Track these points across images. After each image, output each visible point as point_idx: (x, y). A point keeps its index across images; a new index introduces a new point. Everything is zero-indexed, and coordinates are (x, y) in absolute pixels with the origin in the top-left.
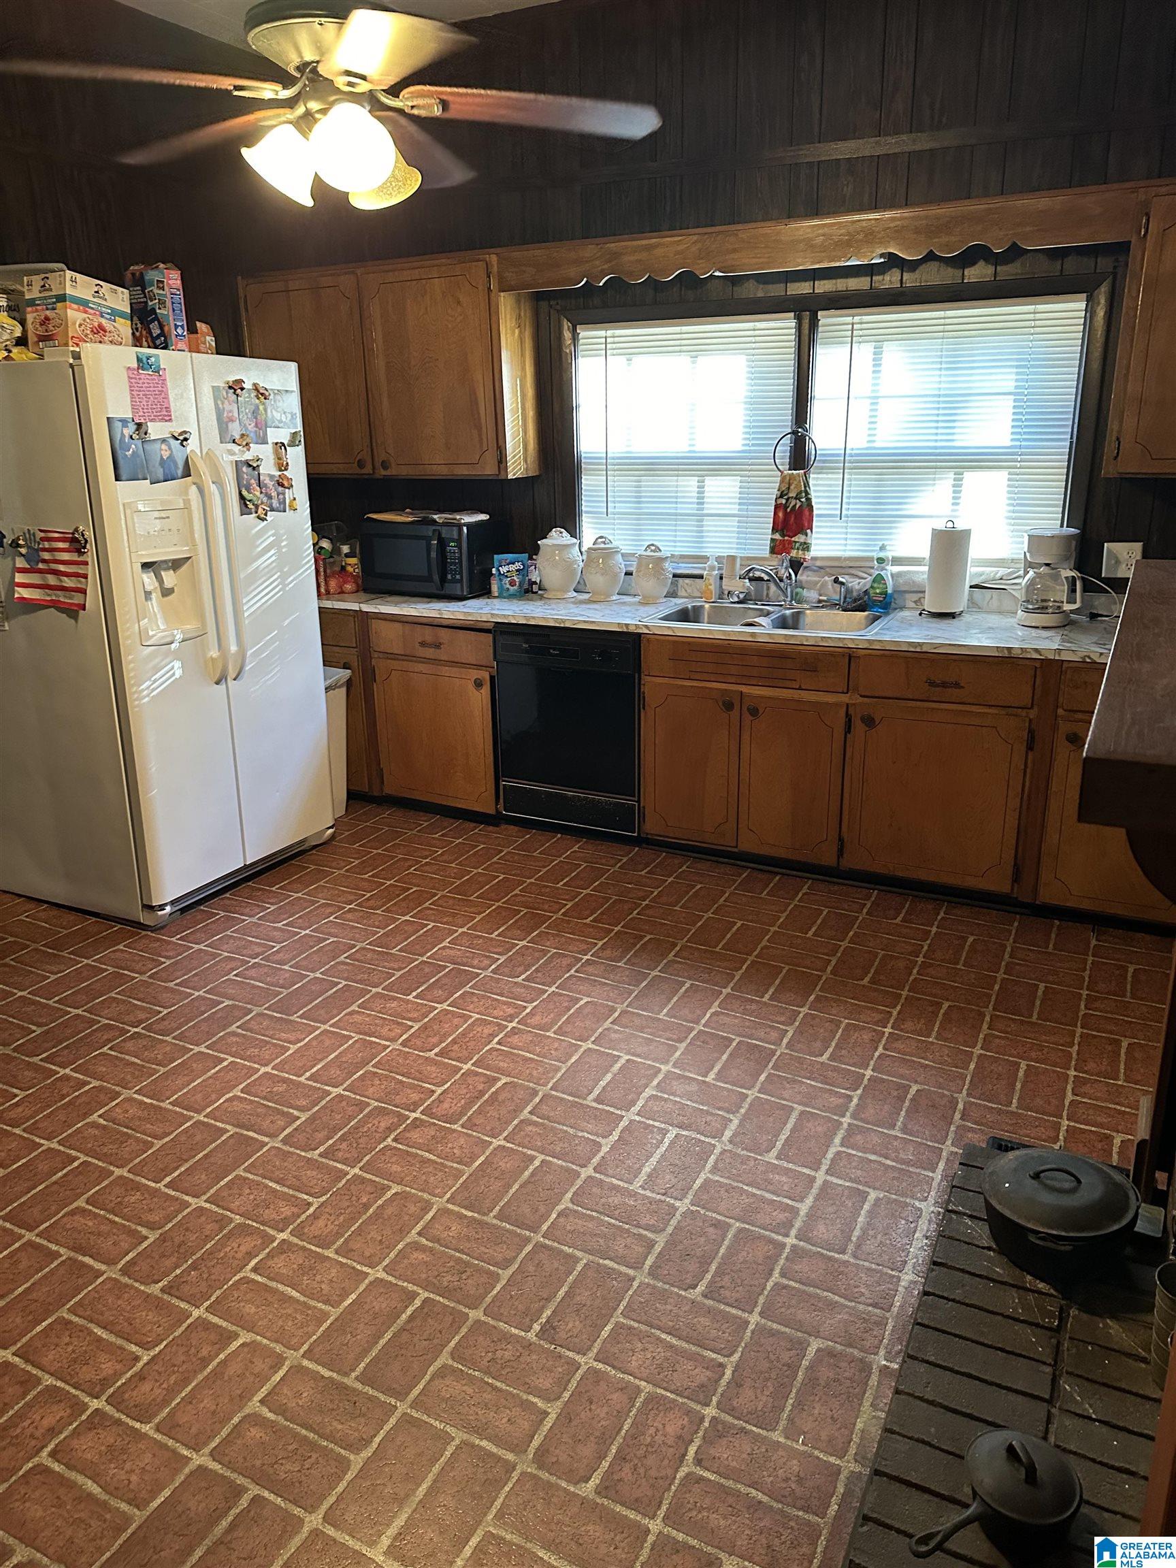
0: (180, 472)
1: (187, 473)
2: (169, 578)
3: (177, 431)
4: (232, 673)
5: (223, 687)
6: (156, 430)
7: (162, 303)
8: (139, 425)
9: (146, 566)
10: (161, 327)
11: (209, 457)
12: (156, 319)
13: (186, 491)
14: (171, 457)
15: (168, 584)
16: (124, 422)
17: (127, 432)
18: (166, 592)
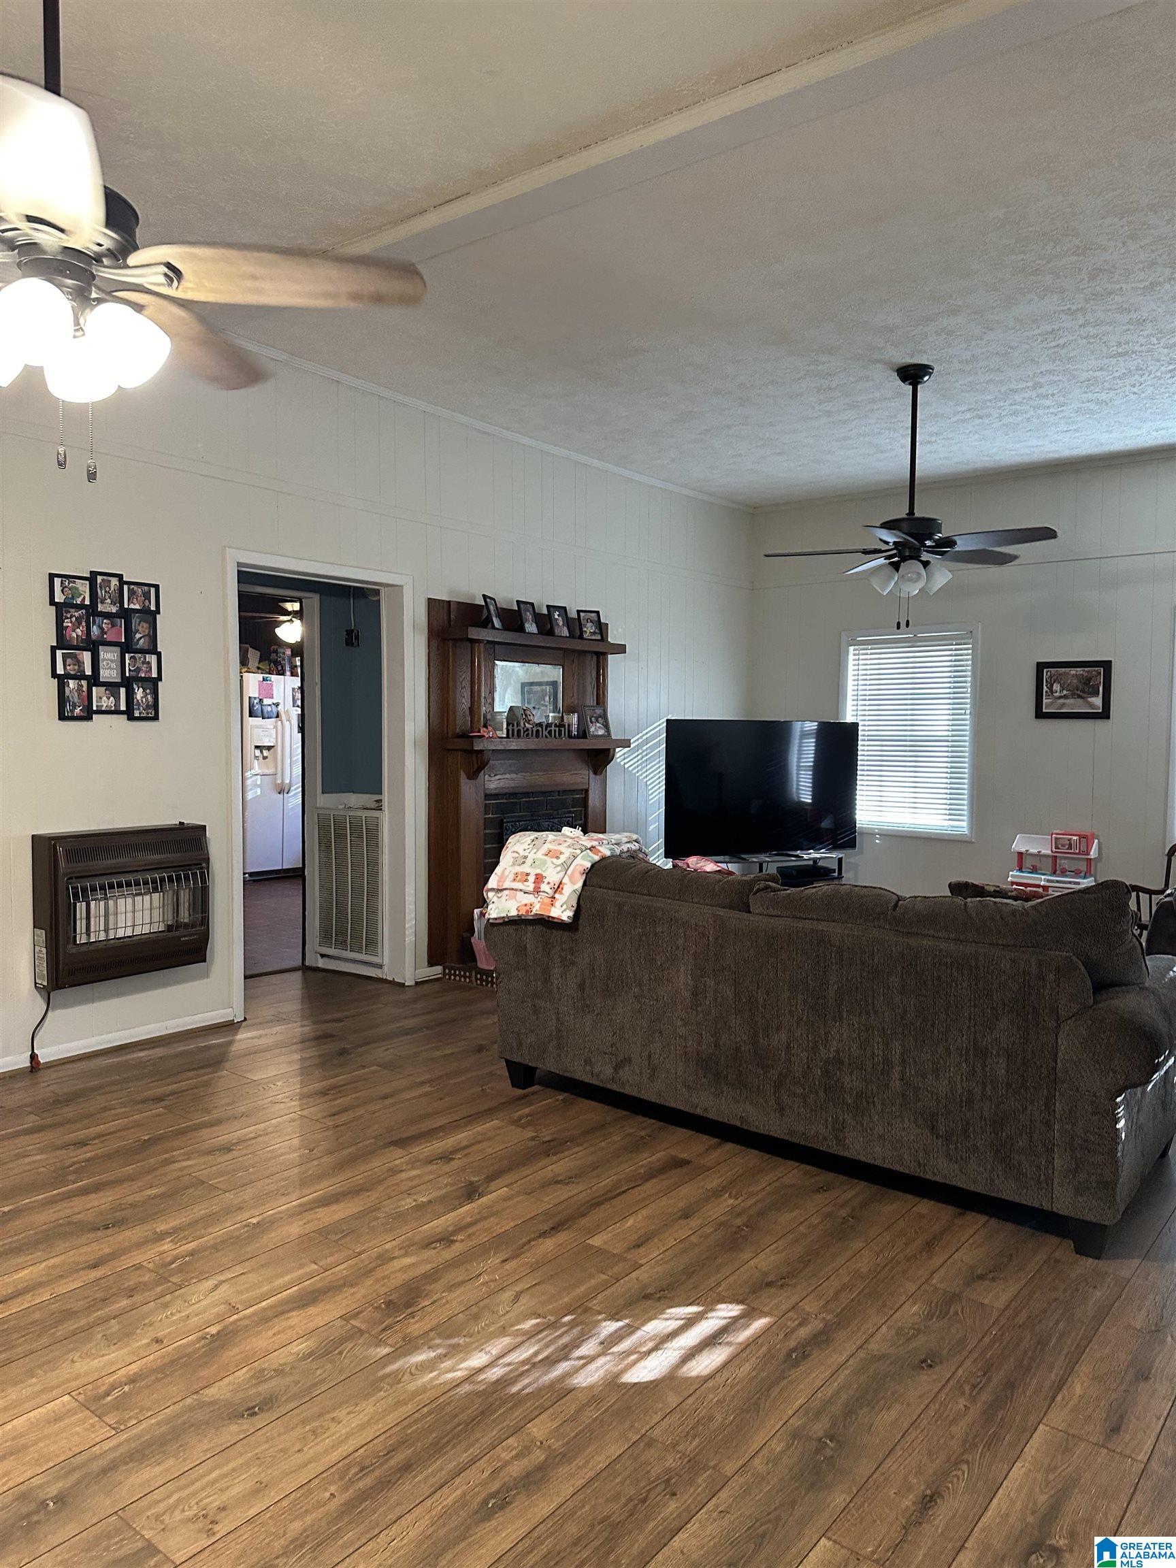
0: (275, 715)
1: (277, 716)
2: (265, 753)
3: (275, 702)
4: (286, 791)
5: (281, 796)
6: (266, 702)
7: (284, 659)
8: (260, 700)
9: (257, 747)
10: (282, 667)
11: (287, 712)
12: (281, 664)
13: (276, 722)
14: (271, 711)
15: (265, 754)
16: (255, 698)
17: (255, 702)
18: (265, 758)
